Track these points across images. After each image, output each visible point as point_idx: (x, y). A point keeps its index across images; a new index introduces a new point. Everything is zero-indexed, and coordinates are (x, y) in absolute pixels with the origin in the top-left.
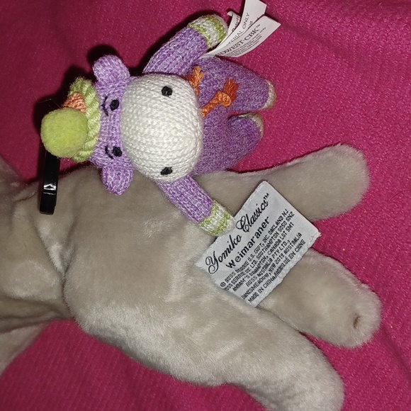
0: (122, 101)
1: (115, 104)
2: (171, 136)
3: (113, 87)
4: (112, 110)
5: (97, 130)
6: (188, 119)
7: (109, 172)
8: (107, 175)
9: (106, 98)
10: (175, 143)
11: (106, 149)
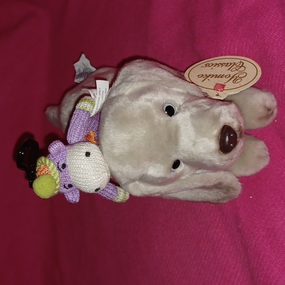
0: (67, 164)
1: (64, 166)
2: (96, 175)
3: (59, 157)
4: (63, 169)
5: (58, 181)
6: (101, 164)
7: (68, 194)
8: (67, 196)
9: (58, 163)
10: (99, 178)
11: (64, 186)
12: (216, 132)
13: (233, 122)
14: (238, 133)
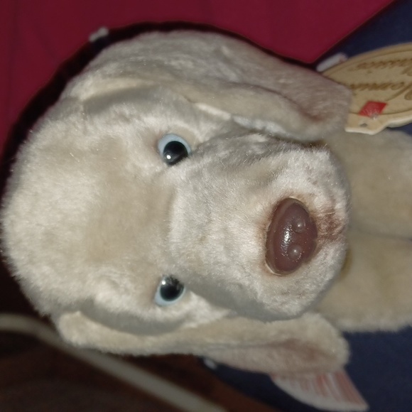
12: (260, 207)
13: (312, 195)
14: (324, 227)
